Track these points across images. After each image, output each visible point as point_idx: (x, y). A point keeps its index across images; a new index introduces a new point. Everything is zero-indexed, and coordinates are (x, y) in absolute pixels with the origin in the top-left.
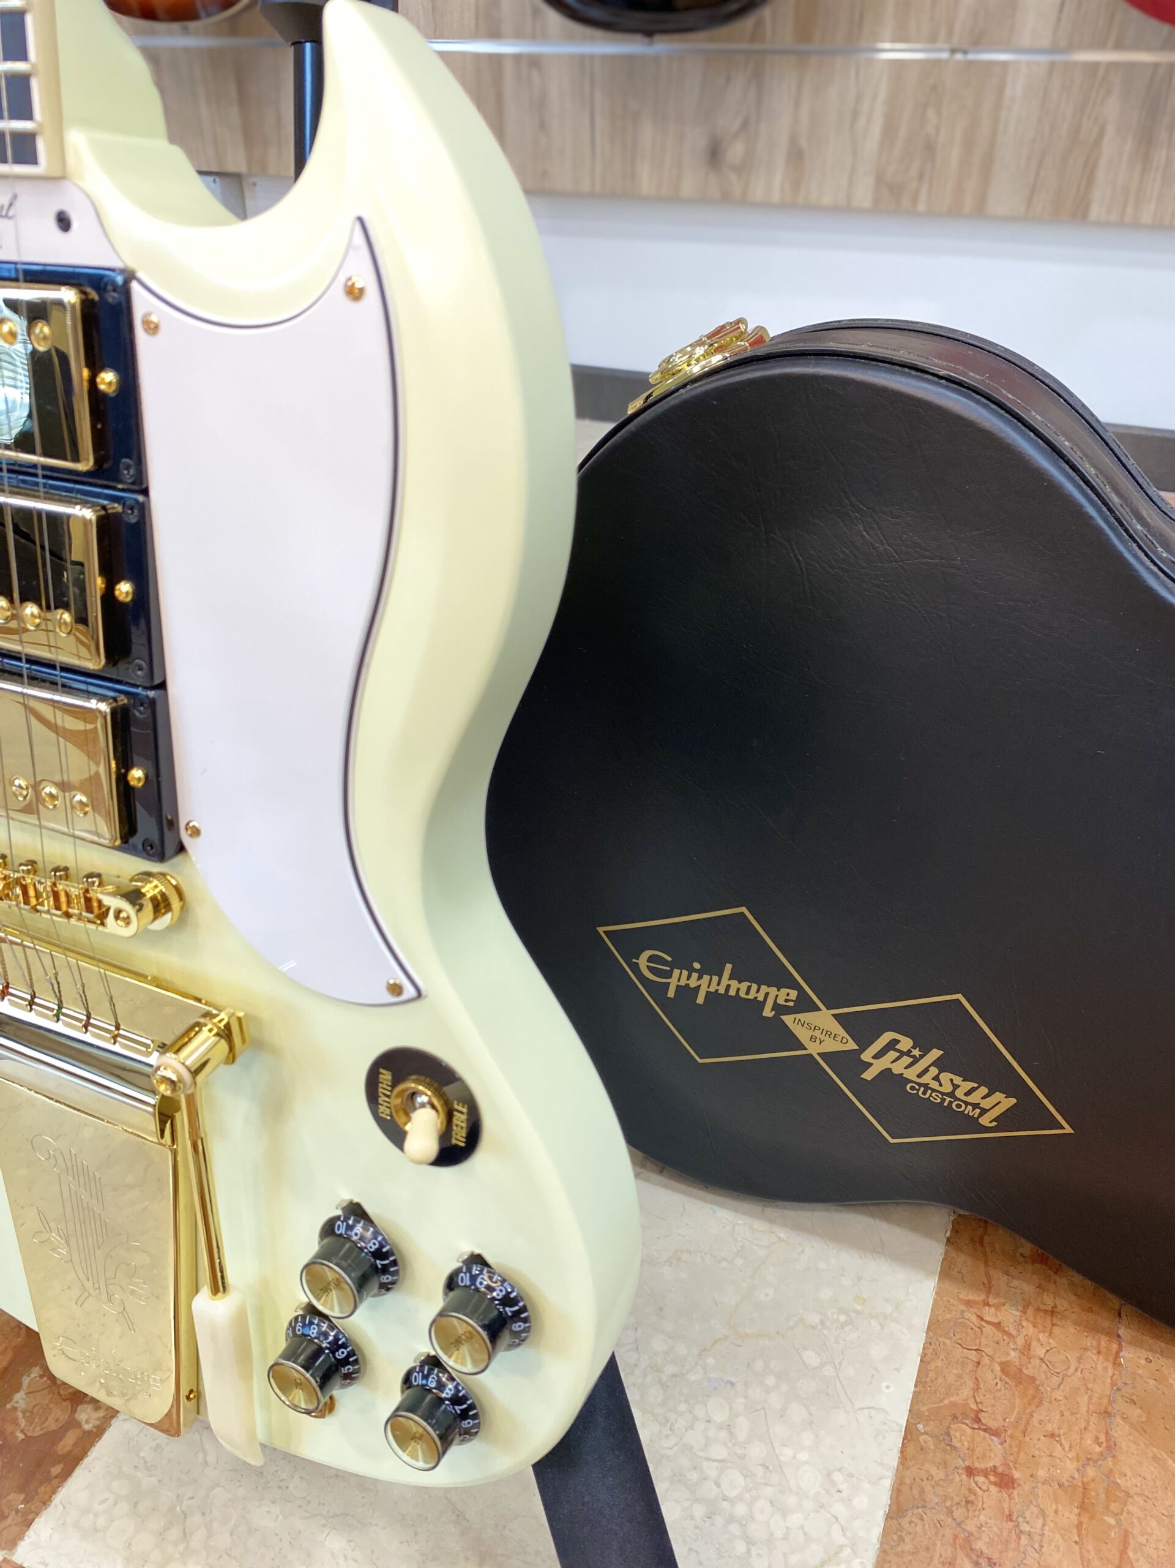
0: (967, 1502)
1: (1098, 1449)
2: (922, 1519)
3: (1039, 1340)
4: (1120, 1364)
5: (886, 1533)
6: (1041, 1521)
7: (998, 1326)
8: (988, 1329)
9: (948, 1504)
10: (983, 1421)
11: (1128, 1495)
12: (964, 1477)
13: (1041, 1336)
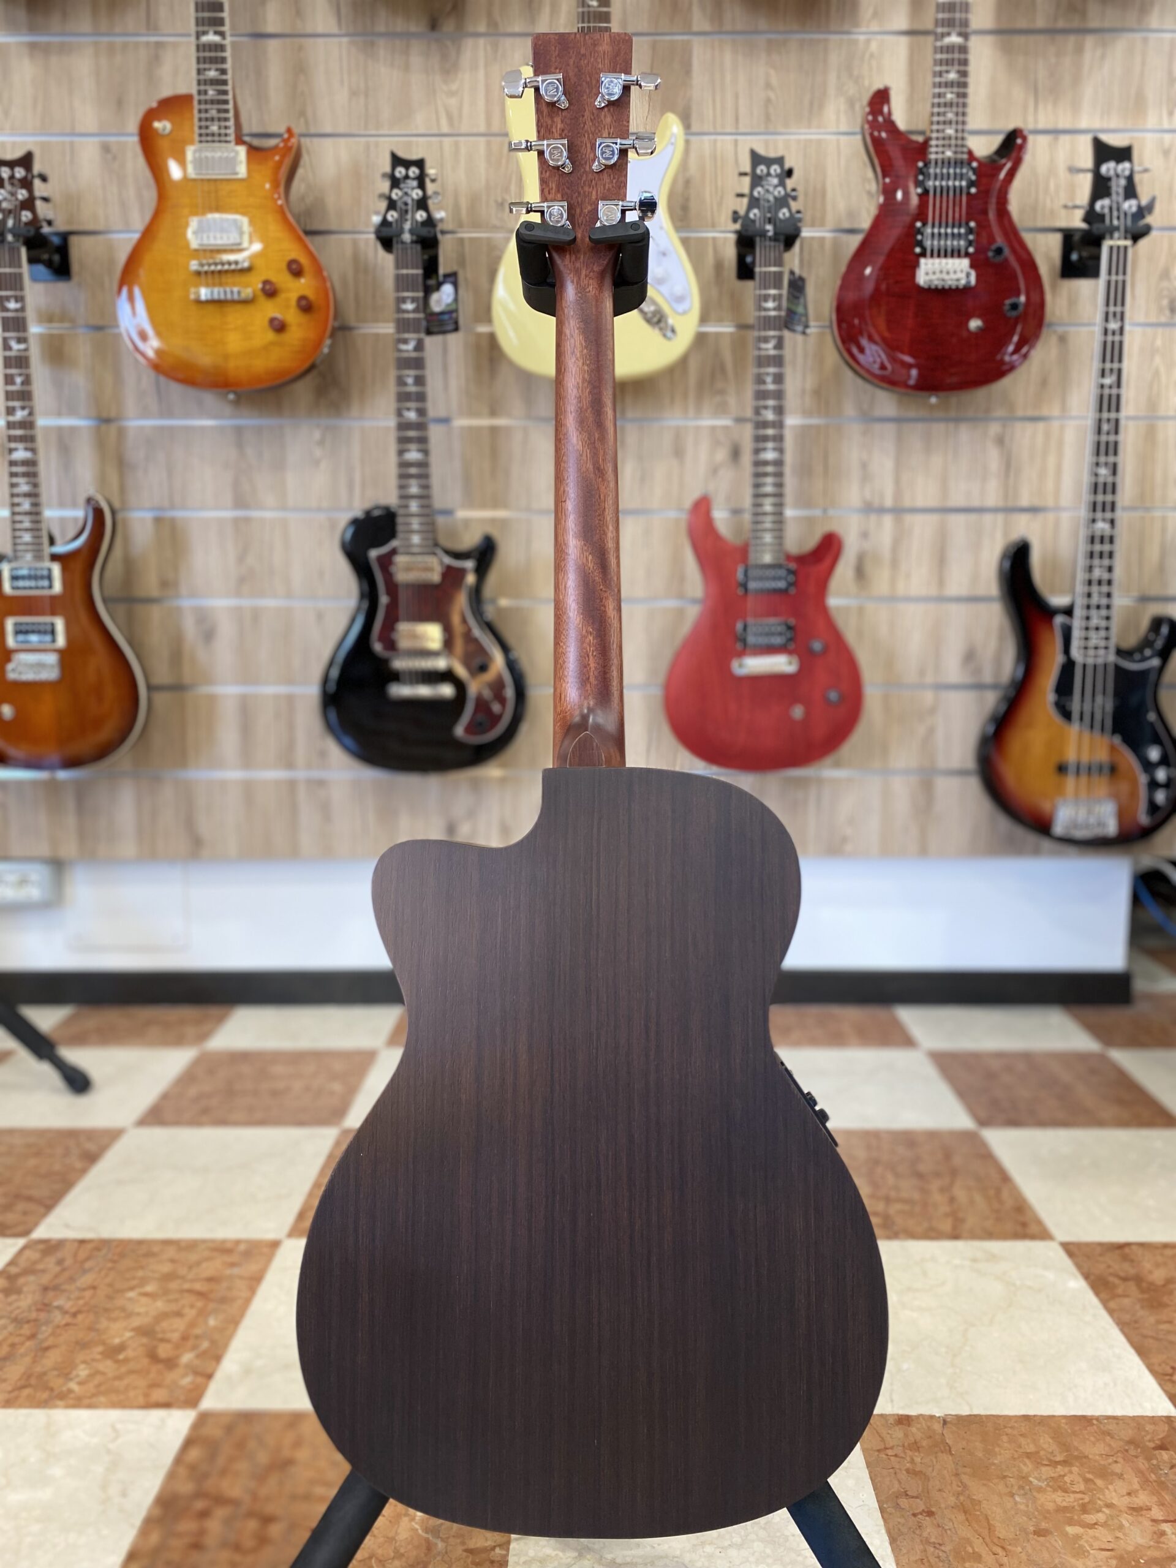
0: (920, 1527)
1: (960, 1489)
2: (905, 1539)
3: (916, 1456)
4: (953, 1454)
5: (893, 1550)
6: (952, 1524)
7: (896, 1456)
8: (892, 1458)
9: (912, 1530)
10: (909, 1494)
11: (980, 1501)
12: (913, 1518)
13: (916, 1454)
